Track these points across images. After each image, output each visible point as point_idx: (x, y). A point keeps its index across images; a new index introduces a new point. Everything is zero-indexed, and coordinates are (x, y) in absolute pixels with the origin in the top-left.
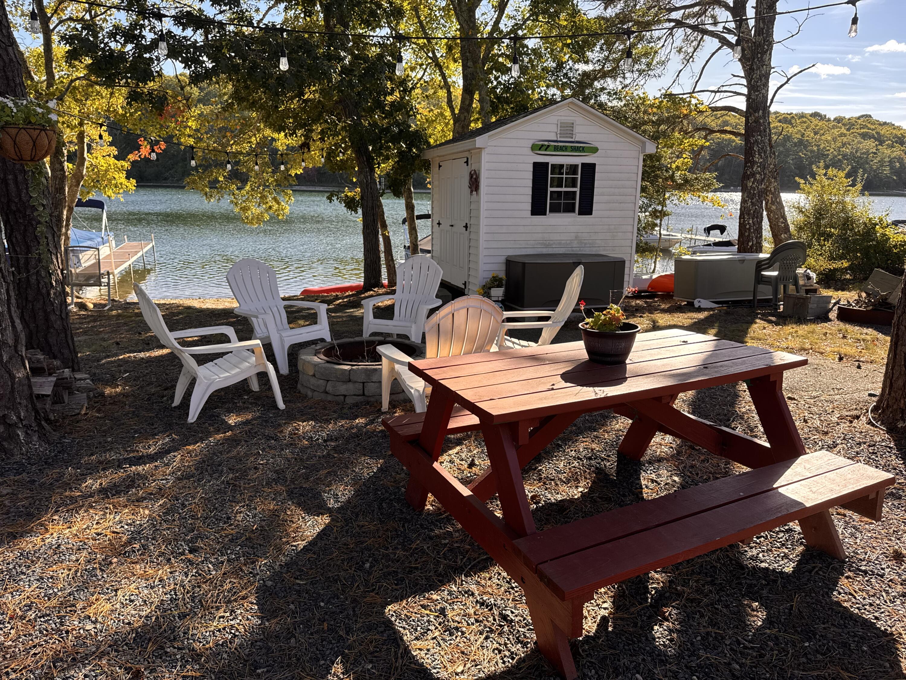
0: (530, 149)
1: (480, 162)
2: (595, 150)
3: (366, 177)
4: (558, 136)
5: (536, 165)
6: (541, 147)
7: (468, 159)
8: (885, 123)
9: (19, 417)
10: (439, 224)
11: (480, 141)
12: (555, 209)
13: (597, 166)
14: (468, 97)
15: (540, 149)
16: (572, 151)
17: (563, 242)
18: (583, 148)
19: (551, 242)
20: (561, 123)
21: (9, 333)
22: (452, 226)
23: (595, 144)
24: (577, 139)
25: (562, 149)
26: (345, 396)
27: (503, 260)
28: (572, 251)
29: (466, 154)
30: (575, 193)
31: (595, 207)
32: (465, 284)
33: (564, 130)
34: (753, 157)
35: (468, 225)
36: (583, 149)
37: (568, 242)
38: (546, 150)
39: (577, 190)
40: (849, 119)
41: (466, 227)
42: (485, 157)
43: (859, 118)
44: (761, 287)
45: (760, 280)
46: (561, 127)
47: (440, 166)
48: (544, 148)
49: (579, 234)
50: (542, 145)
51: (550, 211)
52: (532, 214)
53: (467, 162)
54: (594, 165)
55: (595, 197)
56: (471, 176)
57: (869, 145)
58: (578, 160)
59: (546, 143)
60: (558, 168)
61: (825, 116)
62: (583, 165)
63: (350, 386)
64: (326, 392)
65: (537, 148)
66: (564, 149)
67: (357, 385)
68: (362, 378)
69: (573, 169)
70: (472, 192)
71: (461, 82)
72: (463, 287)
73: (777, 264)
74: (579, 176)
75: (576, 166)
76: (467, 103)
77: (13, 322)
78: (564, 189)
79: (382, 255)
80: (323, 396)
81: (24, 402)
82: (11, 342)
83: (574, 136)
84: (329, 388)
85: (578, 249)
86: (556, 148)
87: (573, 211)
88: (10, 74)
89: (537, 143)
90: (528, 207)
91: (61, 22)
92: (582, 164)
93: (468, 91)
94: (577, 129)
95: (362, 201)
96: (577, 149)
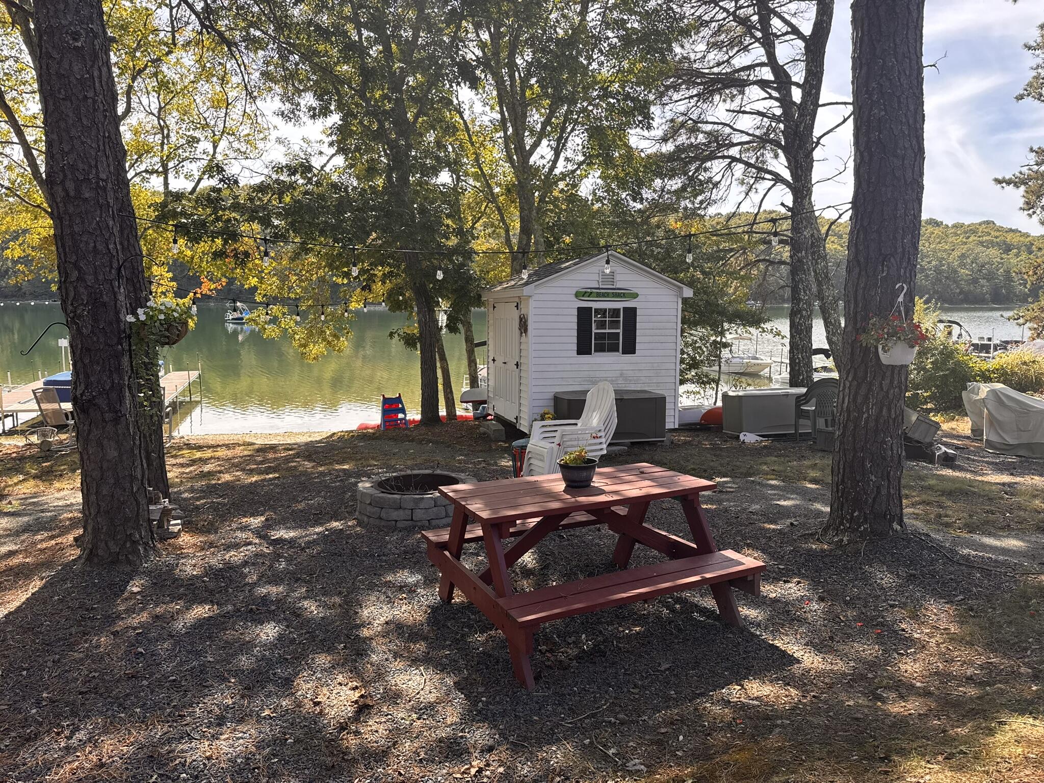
0: (574, 296)
1: (528, 307)
2: (635, 296)
3: (425, 316)
4: (600, 284)
5: (579, 310)
6: (584, 294)
7: (517, 304)
8: (1011, 230)
9: (140, 536)
10: (494, 360)
11: (527, 290)
12: (600, 349)
13: (638, 310)
14: (525, 237)
15: (583, 296)
16: (613, 297)
18: (624, 294)
19: (597, 379)
20: (602, 272)
21: (139, 470)
22: (505, 363)
23: (635, 291)
24: (618, 287)
25: (603, 295)
26: (396, 521)
27: (551, 396)
28: (618, 387)
29: (517, 300)
30: (618, 334)
31: (638, 346)
32: (516, 419)
33: (605, 279)
34: (799, 294)
35: (519, 363)
37: (614, 379)
38: (589, 296)
39: (620, 331)
40: (969, 226)
41: (517, 365)
42: (532, 303)
43: (980, 224)
44: (802, 421)
45: (801, 414)
46: (602, 275)
47: (494, 308)
48: (588, 294)
49: (624, 372)
50: (586, 292)
51: (595, 351)
52: (578, 354)
53: (517, 306)
54: (635, 309)
55: (637, 338)
56: (521, 319)
57: (994, 253)
58: (620, 305)
59: (589, 290)
60: (603, 312)
61: (942, 223)
63: (401, 512)
64: (380, 518)
65: (579, 295)
66: (606, 295)
67: (406, 511)
68: (411, 505)
69: (615, 312)
70: (521, 335)
71: (518, 225)
72: (515, 421)
73: (814, 400)
74: (621, 319)
75: (618, 310)
76: (524, 242)
77: (142, 462)
78: (607, 331)
79: (440, 387)
80: (377, 522)
81: (145, 524)
82: (139, 477)
83: (615, 284)
84: (383, 515)
86: (598, 295)
87: (618, 351)
88: (135, 264)
89: (580, 290)
90: (575, 347)
91: (136, 175)
92: (624, 308)
93: (526, 230)
94: (618, 277)
95: (421, 338)
96: (618, 295)
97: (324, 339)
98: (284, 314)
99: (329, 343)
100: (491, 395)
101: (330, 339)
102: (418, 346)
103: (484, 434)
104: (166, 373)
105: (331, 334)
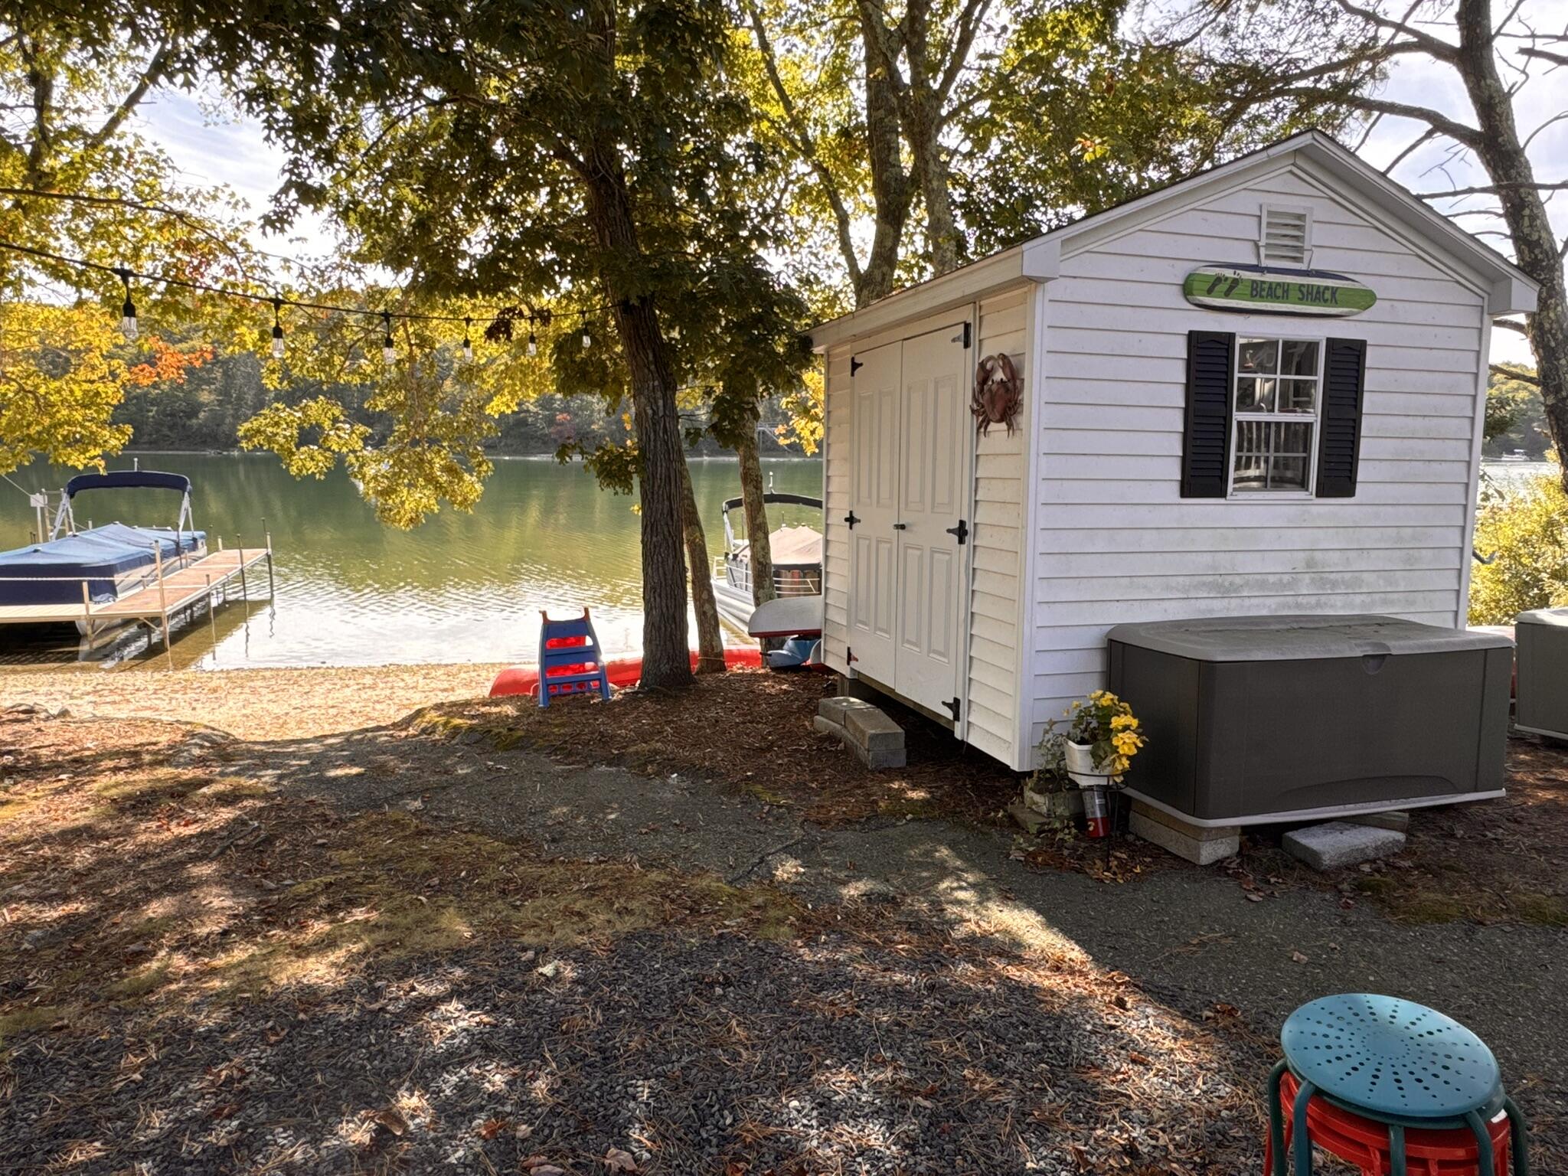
0: (1177, 290)
1: (1022, 327)
2: (1365, 299)
4: (1263, 251)
5: (1197, 342)
6: (1212, 286)
7: (967, 326)
10: (851, 520)
11: (1034, 256)
12: (1251, 478)
13: (1369, 351)
15: (1210, 292)
16: (1301, 300)
17: (1272, 579)
18: (1334, 290)
19: (1238, 580)
20: (1270, 213)
22: (903, 527)
23: (1367, 282)
24: (1314, 266)
25: (1272, 292)
27: (1093, 638)
28: (1298, 606)
29: (967, 314)
30: (1308, 426)
31: (1363, 472)
32: (955, 706)
33: (1276, 236)
35: (969, 527)
36: (1331, 296)
37: (1286, 578)
38: (1227, 294)
39: (1315, 419)
41: (961, 532)
46: (1269, 224)
47: (855, 366)
48: (1223, 287)
49: (1318, 555)
50: (1219, 280)
51: (1238, 485)
52: (1183, 495)
53: (965, 338)
54: (1363, 344)
55: (1362, 444)
58: (1318, 331)
59: (1229, 273)
62: (1331, 342)
65: (1195, 289)
66: (1279, 292)
69: (1298, 356)
72: (949, 714)
74: (1320, 378)
75: (1312, 347)
78: (1276, 417)
83: (1306, 255)
85: (1313, 600)
86: (1257, 291)
87: (1303, 485)
89: (1203, 271)
90: (1174, 471)
92: (1328, 340)
94: (1315, 235)
95: (643, 459)
96: (1316, 295)
97: (431, 480)
98: (335, 420)
99: (438, 486)
100: (838, 617)
101: (444, 479)
102: (636, 481)
103: (832, 738)
104: (209, 552)
105: (444, 469)
